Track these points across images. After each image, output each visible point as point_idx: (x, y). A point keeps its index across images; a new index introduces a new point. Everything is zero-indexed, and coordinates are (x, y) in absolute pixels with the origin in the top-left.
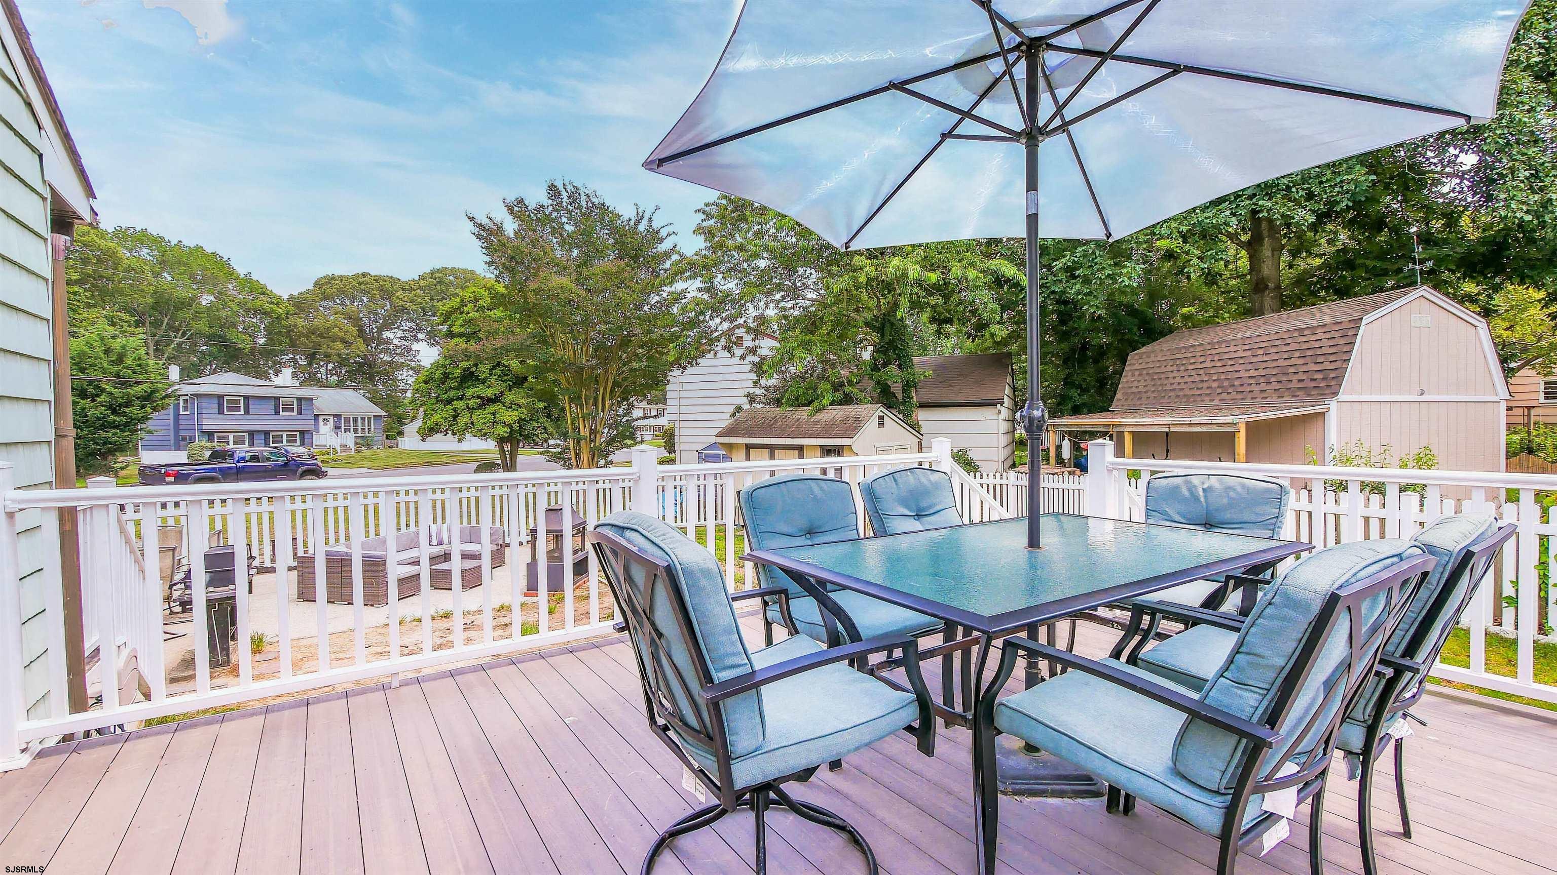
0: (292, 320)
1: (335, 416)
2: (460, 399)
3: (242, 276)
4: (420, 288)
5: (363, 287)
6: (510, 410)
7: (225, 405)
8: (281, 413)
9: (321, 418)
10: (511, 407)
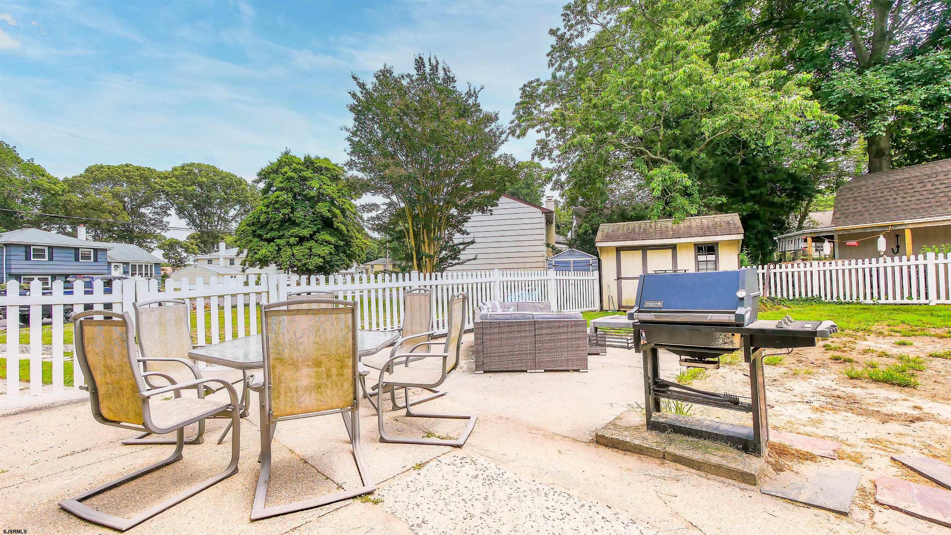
0: (66, 197)
1: (124, 263)
2: (280, 238)
3: (26, 160)
4: (174, 176)
5: (127, 174)
6: (322, 246)
7: (32, 253)
8: (80, 261)
9: (113, 265)
10: (322, 244)
